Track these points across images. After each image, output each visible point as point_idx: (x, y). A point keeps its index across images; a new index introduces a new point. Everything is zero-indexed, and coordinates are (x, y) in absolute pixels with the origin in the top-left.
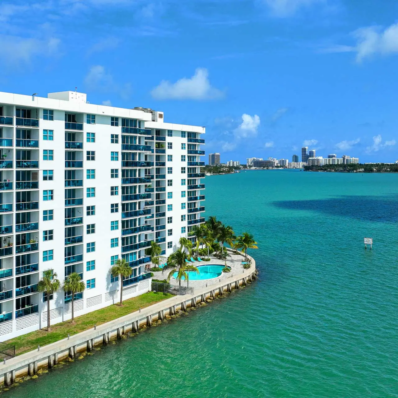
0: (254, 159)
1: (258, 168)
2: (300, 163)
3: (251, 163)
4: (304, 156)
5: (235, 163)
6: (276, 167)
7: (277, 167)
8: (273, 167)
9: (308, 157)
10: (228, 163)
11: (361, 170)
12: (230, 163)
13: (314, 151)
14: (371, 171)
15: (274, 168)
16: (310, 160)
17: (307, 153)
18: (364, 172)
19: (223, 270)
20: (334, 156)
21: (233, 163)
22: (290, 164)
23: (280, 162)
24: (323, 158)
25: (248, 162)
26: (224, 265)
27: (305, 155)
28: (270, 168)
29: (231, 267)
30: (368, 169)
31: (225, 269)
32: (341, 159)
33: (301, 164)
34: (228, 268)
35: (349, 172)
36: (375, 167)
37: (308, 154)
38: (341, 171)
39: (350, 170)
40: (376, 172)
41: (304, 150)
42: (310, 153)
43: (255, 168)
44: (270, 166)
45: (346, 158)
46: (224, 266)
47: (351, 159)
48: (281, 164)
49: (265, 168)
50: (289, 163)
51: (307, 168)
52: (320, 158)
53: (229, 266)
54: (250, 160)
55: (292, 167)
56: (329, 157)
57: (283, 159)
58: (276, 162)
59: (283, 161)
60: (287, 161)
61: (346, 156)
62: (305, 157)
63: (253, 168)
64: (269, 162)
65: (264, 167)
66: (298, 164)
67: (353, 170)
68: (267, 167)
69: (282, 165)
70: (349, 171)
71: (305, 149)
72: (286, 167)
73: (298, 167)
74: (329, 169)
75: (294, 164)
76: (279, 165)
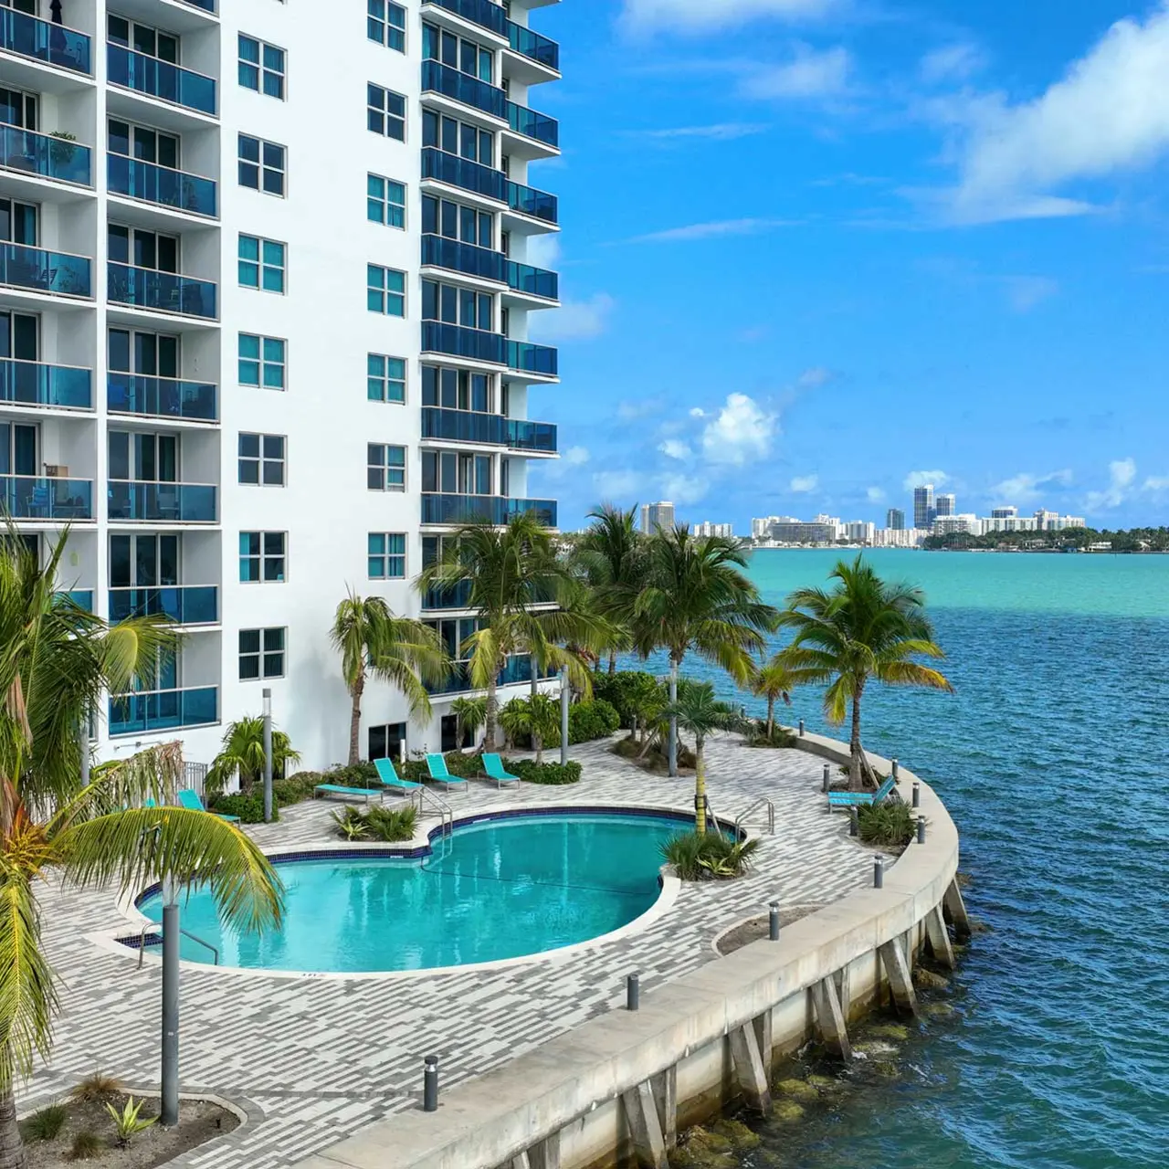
0: (773, 521)
1: (786, 544)
2: (911, 532)
3: (765, 532)
4: (921, 512)
5: (718, 529)
6: (838, 542)
7: (842, 542)
8: (830, 541)
9: (932, 514)
10: (697, 528)
11: (1100, 545)
12: (702, 529)
13: (951, 496)
14: (1134, 548)
15: (833, 546)
16: (940, 522)
17: (932, 503)
18: (1108, 551)
19: (673, 859)
20: (1011, 513)
21: (713, 528)
22: (880, 533)
23: (850, 529)
24: (977, 518)
25: (756, 529)
26: (689, 808)
27: (924, 508)
28: (822, 545)
29: (744, 825)
30: (1124, 543)
31: (695, 847)
32: (1031, 519)
33: (912, 536)
34: (725, 838)
35: (1066, 552)
36: (1145, 537)
37: (934, 507)
38: (1042, 550)
39: (1066, 546)
40: (1147, 551)
41: (921, 494)
42: (938, 504)
43: (777, 543)
44: (820, 539)
45: (1046, 517)
46: (690, 818)
47: (1063, 519)
48: (852, 535)
49: (808, 546)
50: (876, 533)
51: (933, 543)
52: (970, 518)
53: (731, 818)
54: (762, 524)
55: (886, 542)
56: (996, 514)
57: (860, 522)
58: (840, 529)
59: (859, 526)
60: (872, 526)
61: (1047, 514)
62: (924, 515)
63: (772, 544)
64: (820, 528)
65: (803, 542)
66: (905, 534)
67: (1077, 545)
68: (812, 540)
69: (855, 537)
70: (1064, 550)
71: (925, 492)
72: (869, 544)
73: (905, 544)
74: (1001, 545)
75: (890, 535)
76: (847, 538)
